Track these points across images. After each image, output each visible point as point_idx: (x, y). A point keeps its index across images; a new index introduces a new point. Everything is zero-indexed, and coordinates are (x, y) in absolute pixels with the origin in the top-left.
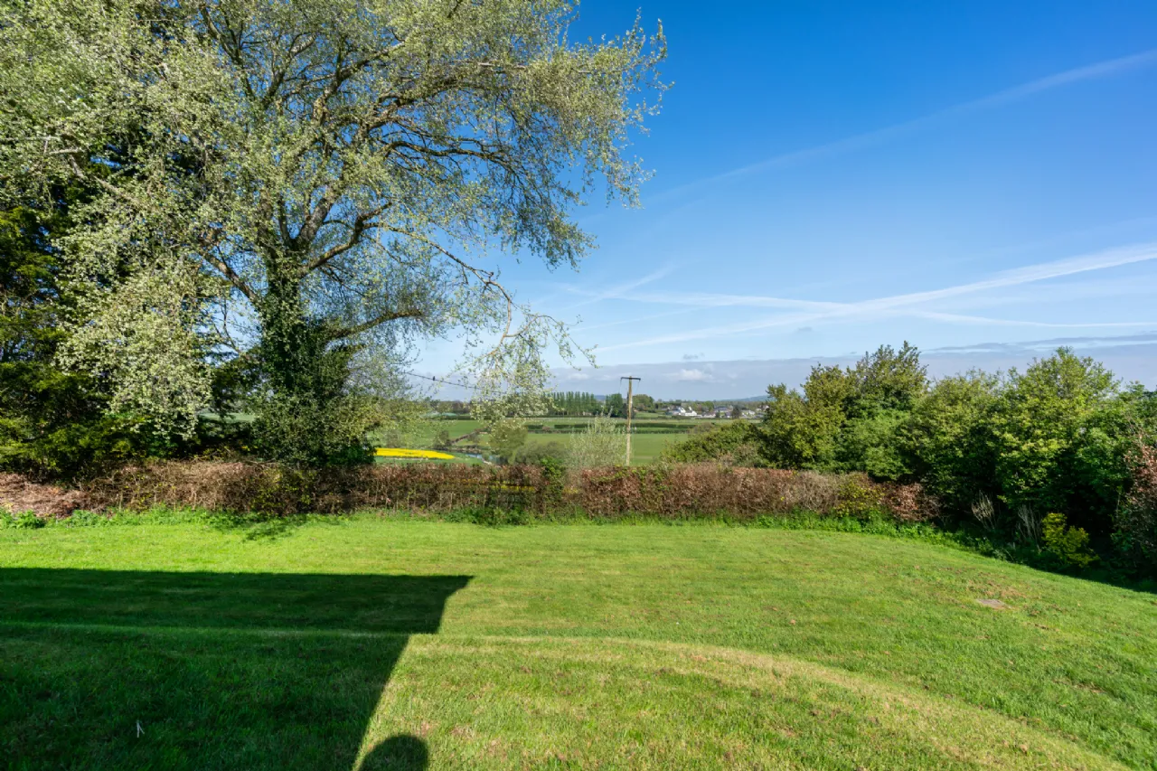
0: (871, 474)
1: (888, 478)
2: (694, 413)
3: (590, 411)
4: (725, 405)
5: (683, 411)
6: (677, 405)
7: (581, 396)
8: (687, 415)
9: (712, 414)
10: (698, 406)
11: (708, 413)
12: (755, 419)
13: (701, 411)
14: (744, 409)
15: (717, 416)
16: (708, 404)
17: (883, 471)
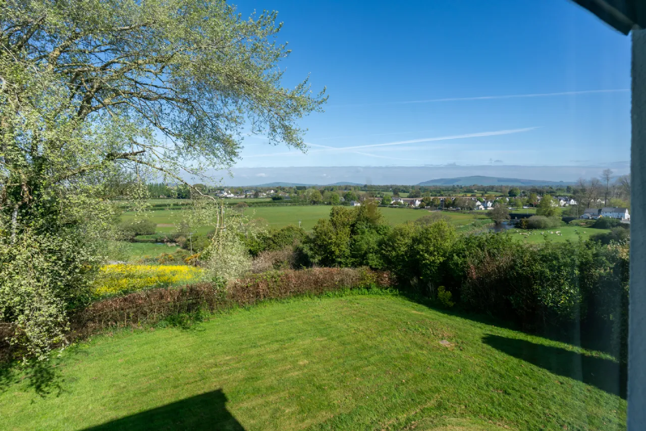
0: (371, 267)
1: (378, 269)
2: (232, 195)
3: (165, 195)
4: (249, 189)
5: (226, 194)
6: (221, 190)
7: (159, 185)
8: (228, 196)
9: (243, 195)
10: (234, 190)
11: (241, 195)
12: (266, 198)
13: (236, 193)
14: (260, 192)
15: (246, 197)
16: (239, 188)
17: (376, 265)
